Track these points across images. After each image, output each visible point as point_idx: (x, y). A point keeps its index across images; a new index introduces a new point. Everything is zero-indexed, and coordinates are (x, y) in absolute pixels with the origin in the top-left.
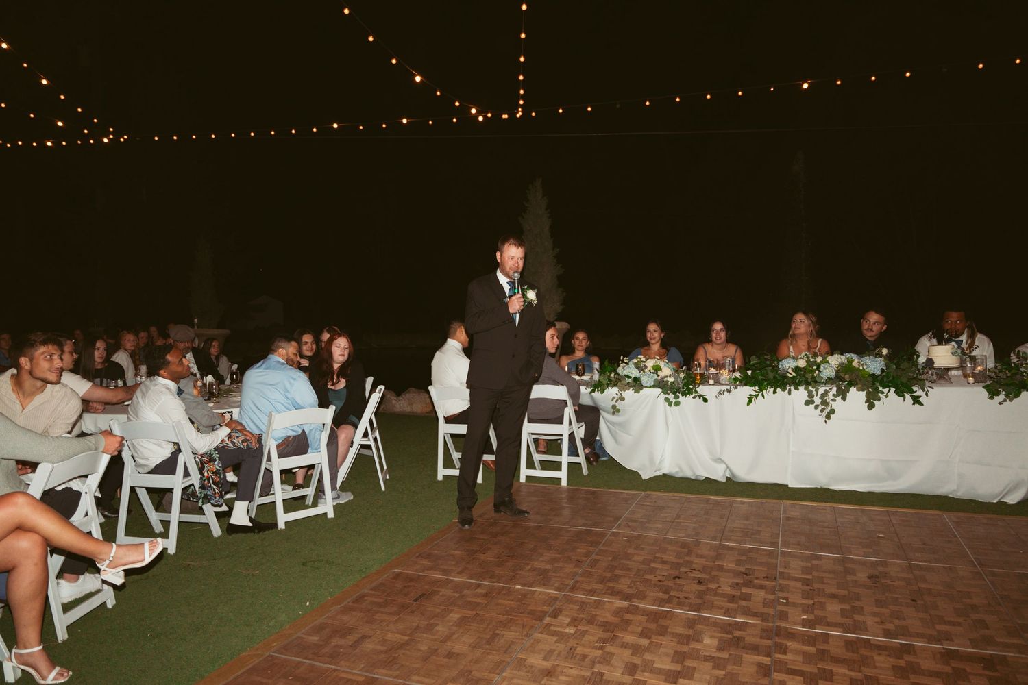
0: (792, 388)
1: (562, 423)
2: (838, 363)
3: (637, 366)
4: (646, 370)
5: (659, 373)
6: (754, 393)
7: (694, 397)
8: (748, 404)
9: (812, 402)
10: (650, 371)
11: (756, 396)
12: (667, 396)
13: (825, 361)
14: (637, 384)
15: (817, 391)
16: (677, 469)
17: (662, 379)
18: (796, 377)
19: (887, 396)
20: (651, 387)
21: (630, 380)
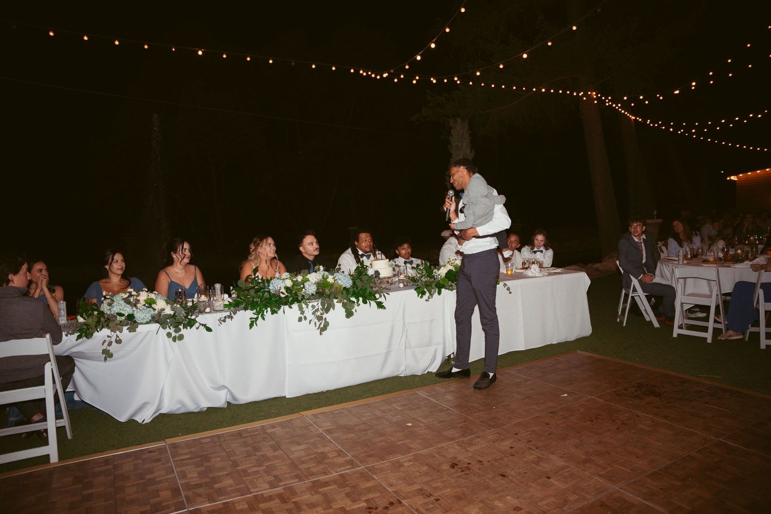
0: (286, 307)
1: (43, 383)
2: (317, 280)
3: (127, 301)
4: (138, 305)
5: (154, 306)
6: (256, 316)
7: (197, 328)
8: (251, 328)
9: (305, 318)
10: (144, 305)
11: (257, 319)
12: (168, 330)
13: (306, 280)
14: (131, 322)
15: (307, 307)
16: (179, 406)
17: (160, 313)
18: (288, 296)
19: (359, 305)
20: (147, 323)
21: (123, 318)
